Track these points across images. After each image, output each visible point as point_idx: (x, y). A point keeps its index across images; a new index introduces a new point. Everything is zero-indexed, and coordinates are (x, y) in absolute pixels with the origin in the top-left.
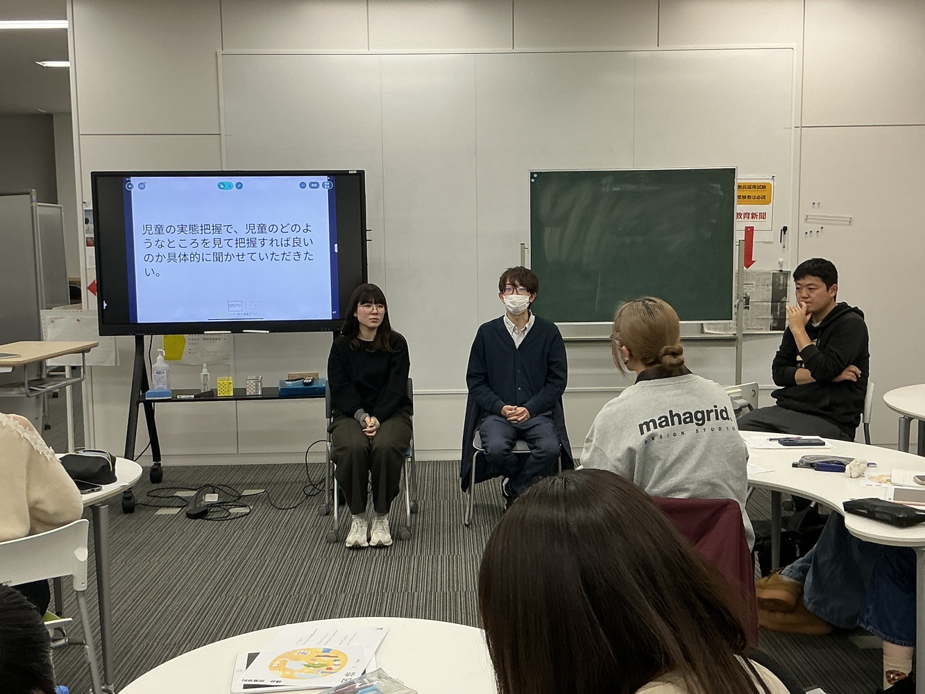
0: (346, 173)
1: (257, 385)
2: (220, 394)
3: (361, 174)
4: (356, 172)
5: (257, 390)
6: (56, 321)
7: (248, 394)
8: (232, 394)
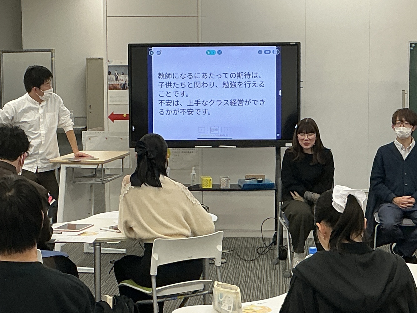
0: (288, 44)
1: (227, 182)
2: (204, 187)
3: (298, 45)
4: (295, 43)
5: (227, 185)
6: (91, 138)
7: (221, 187)
8: (211, 187)
